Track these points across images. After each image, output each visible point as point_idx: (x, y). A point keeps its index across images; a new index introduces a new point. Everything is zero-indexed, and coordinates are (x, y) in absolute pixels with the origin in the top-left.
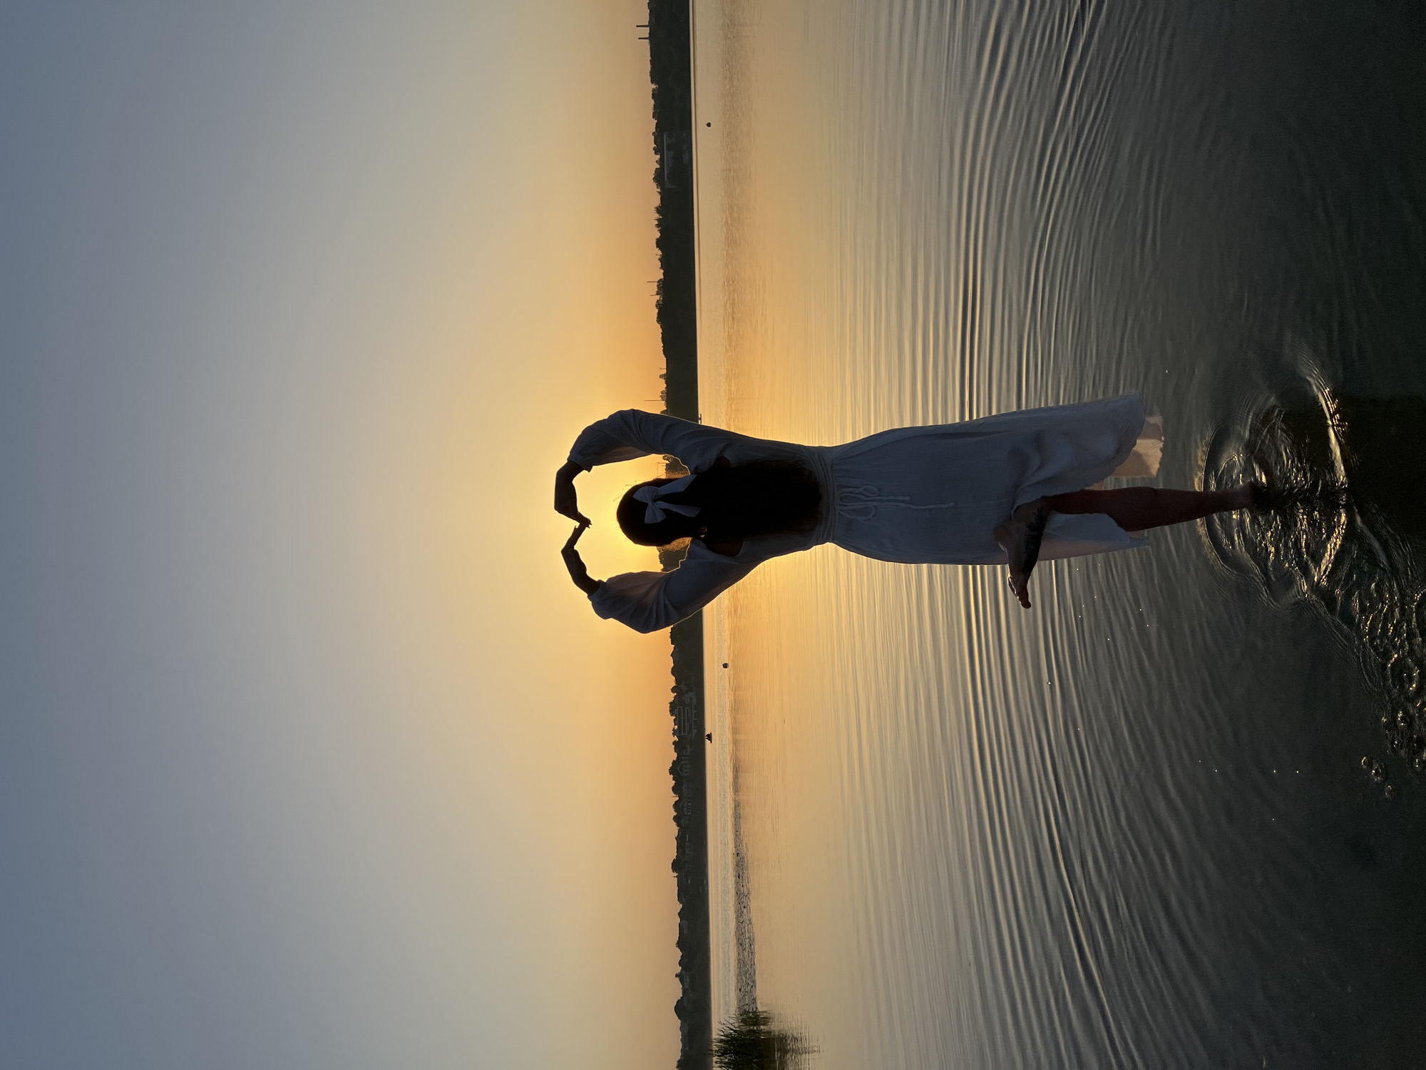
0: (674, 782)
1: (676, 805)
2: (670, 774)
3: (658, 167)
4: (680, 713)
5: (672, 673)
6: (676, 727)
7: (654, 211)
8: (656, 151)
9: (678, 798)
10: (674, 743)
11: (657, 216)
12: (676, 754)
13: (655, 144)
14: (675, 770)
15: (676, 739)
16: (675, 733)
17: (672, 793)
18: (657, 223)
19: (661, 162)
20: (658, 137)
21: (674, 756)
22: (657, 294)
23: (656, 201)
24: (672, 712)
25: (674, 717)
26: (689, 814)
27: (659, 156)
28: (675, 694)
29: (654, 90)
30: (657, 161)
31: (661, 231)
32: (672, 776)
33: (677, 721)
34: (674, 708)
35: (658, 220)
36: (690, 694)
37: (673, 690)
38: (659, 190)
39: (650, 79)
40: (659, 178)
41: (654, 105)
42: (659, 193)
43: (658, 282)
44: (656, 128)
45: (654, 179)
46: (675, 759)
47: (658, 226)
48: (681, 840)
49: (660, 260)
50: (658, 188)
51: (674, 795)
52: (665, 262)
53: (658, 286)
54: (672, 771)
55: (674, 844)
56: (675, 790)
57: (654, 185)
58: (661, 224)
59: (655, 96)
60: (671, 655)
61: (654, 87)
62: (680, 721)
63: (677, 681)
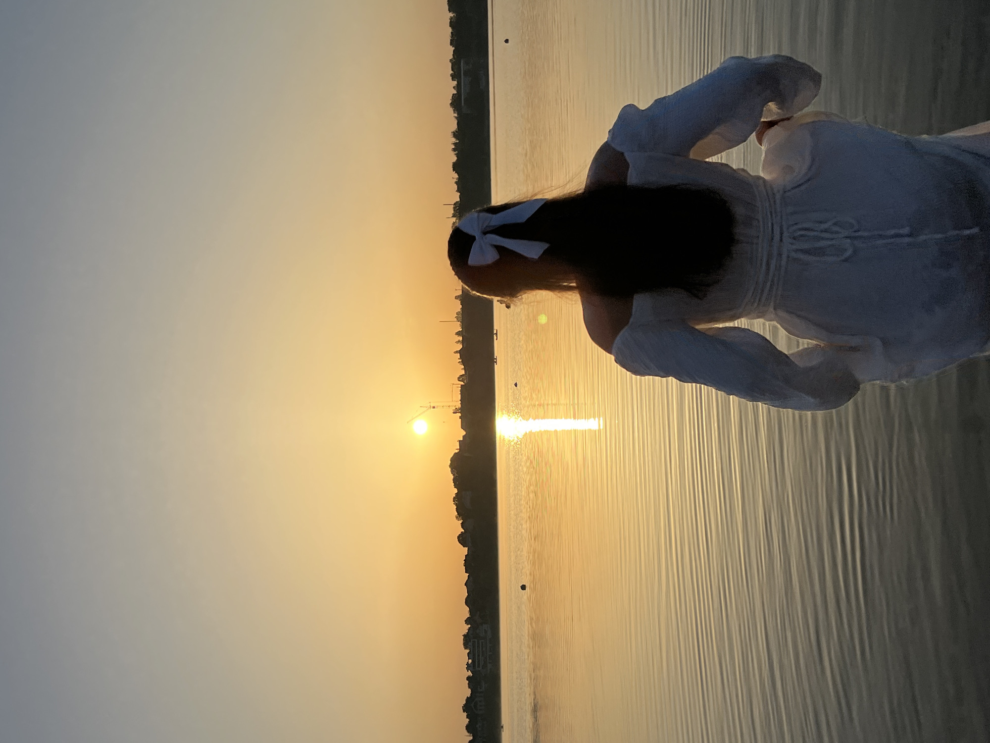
0: (468, 720)
2: (464, 711)
3: (455, 92)
4: (474, 647)
5: (466, 603)
6: (470, 661)
7: (450, 135)
8: (453, 77)
9: (471, 738)
10: (468, 678)
11: (454, 140)
12: (470, 690)
13: (452, 70)
14: (469, 707)
15: (470, 674)
16: (469, 667)
17: (466, 731)
18: (453, 147)
19: (458, 87)
20: (455, 64)
21: (468, 693)
22: (453, 217)
23: (454, 126)
24: (466, 646)
25: (468, 651)
27: (456, 82)
28: (469, 626)
29: (451, 18)
30: (454, 87)
31: (457, 155)
32: (465, 714)
33: (471, 656)
34: (468, 640)
35: (455, 144)
36: (485, 626)
37: (467, 621)
38: (456, 115)
39: (447, 7)
40: (456, 103)
41: (452, 33)
42: (456, 118)
43: (455, 204)
44: (453, 55)
45: (451, 104)
46: (469, 695)
47: (454, 150)
49: (456, 183)
50: (454, 113)
51: (467, 734)
52: (462, 186)
53: (454, 208)
54: (466, 708)
56: (469, 728)
57: (451, 110)
58: (457, 148)
59: (452, 24)
60: (465, 585)
61: (451, 15)
62: (474, 655)
63: (471, 612)
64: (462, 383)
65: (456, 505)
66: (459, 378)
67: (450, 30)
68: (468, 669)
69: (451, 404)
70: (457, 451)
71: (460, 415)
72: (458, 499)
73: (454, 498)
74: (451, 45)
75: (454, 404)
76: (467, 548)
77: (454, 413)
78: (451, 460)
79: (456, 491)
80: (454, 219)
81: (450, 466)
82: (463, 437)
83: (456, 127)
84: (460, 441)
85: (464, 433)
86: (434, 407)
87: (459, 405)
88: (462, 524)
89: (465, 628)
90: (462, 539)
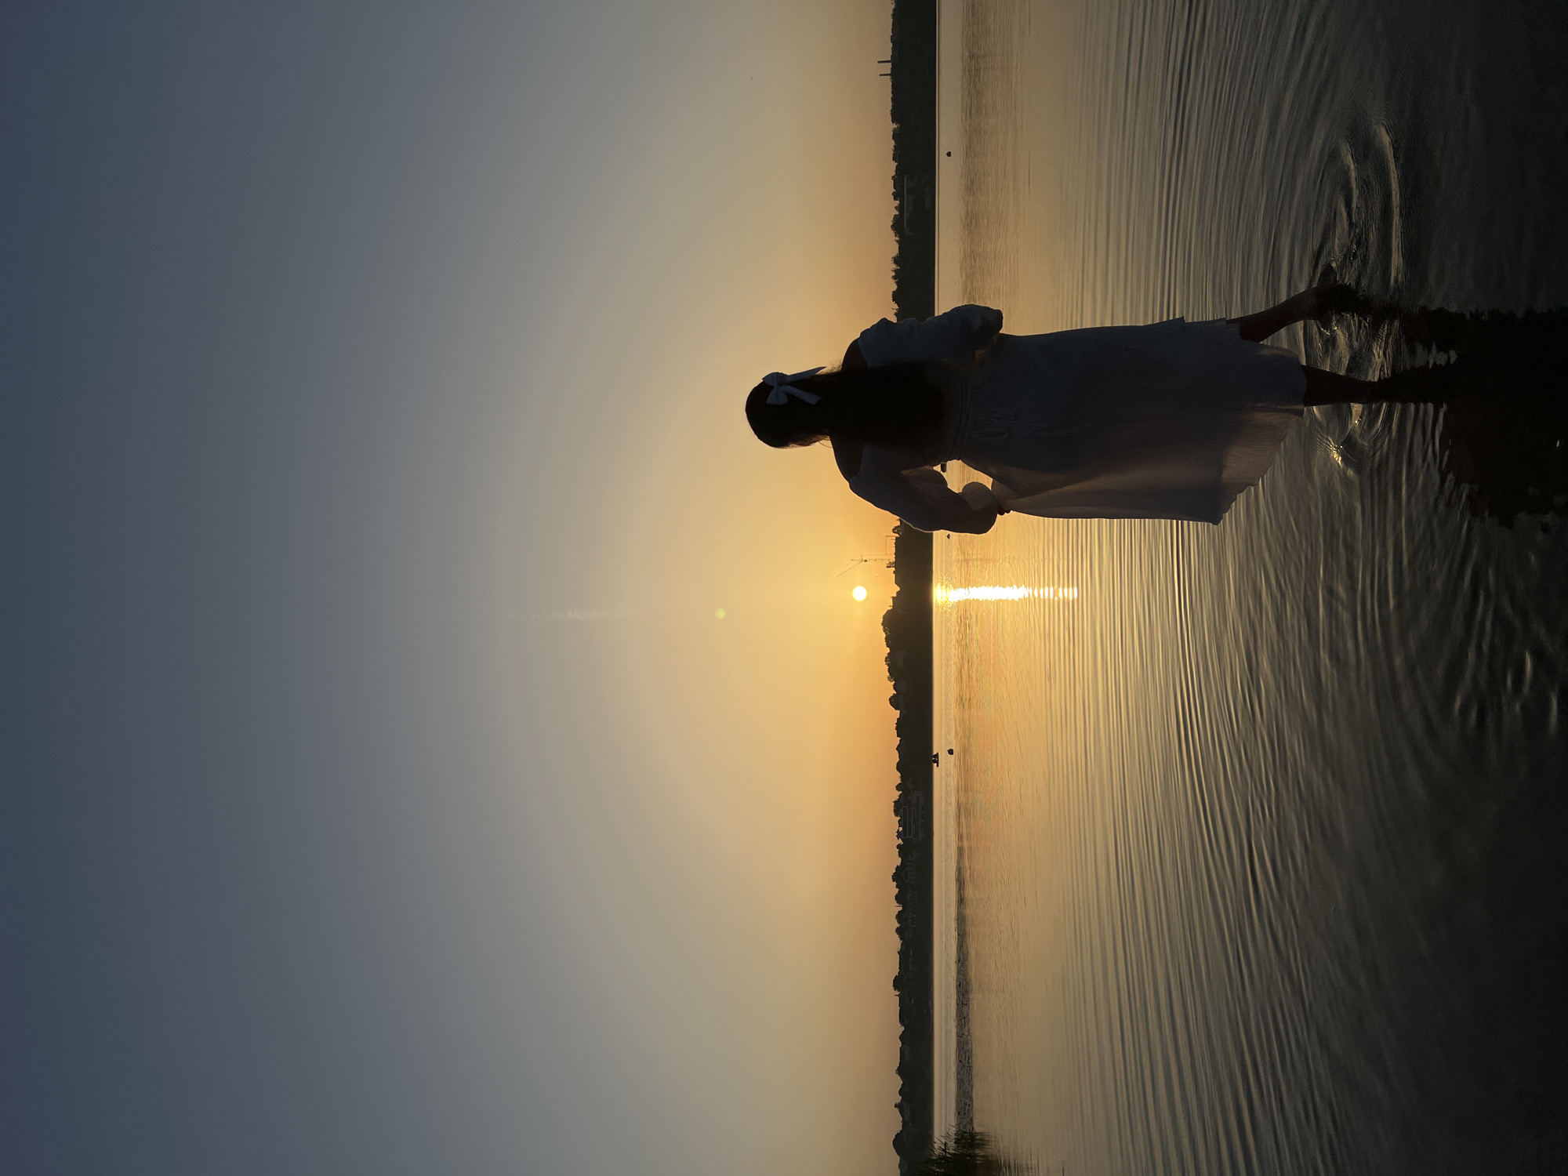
0: (897, 890)
1: (899, 917)
2: (894, 881)
3: (897, 213)
4: (905, 814)
5: (898, 769)
6: (901, 829)
7: (891, 261)
8: (896, 196)
9: (901, 909)
10: (899, 846)
11: (894, 266)
12: (900, 858)
13: (894, 188)
14: (899, 876)
15: (900, 842)
16: (899, 835)
17: (895, 902)
18: (894, 274)
19: (900, 208)
20: (898, 180)
21: (899, 861)
23: (894, 250)
24: (896, 812)
25: (899, 818)
26: (914, 926)
27: (898, 202)
28: (901, 792)
29: (894, 130)
30: (896, 208)
31: (897, 283)
32: (895, 883)
33: (902, 823)
34: (899, 807)
35: (895, 271)
36: (918, 793)
37: (898, 788)
38: (897, 239)
39: (891, 119)
40: (898, 225)
41: (895, 146)
42: (897, 241)
44: (896, 171)
45: (892, 226)
46: (899, 864)
47: (894, 277)
48: (903, 954)
50: (896, 236)
51: (897, 904)
54: (895, 877)
55: (896, 959)
56: (898, 898)
57: (892, 233)
58: (899, 276)
59: (895, 137)
60: (897, 749)
61: (895, 126)
62: (905, 823)
63: (902, 778)
64: (897, 535)
65: (888, 665)
66: (893, 530)
67: (893, 143)
68: (898, 837)
69: (884, 557)
70: (890, 608)
71: (894, 569)
72: (891, 660)
73: (886, 658)
74: (893, 160)
75: (888, 557)
76: (898, 712)
77: (888, 567)
78: (884, 618)
79: (888, 650)
81: (882, 624)
82: (897, 593)
83: (898, 252)
84: (893, 598)
85: (899, 589)
86: (866, 561)
87: (893, 559)
88: (894, 685)
89: (896, 795)
90: (894, 702)
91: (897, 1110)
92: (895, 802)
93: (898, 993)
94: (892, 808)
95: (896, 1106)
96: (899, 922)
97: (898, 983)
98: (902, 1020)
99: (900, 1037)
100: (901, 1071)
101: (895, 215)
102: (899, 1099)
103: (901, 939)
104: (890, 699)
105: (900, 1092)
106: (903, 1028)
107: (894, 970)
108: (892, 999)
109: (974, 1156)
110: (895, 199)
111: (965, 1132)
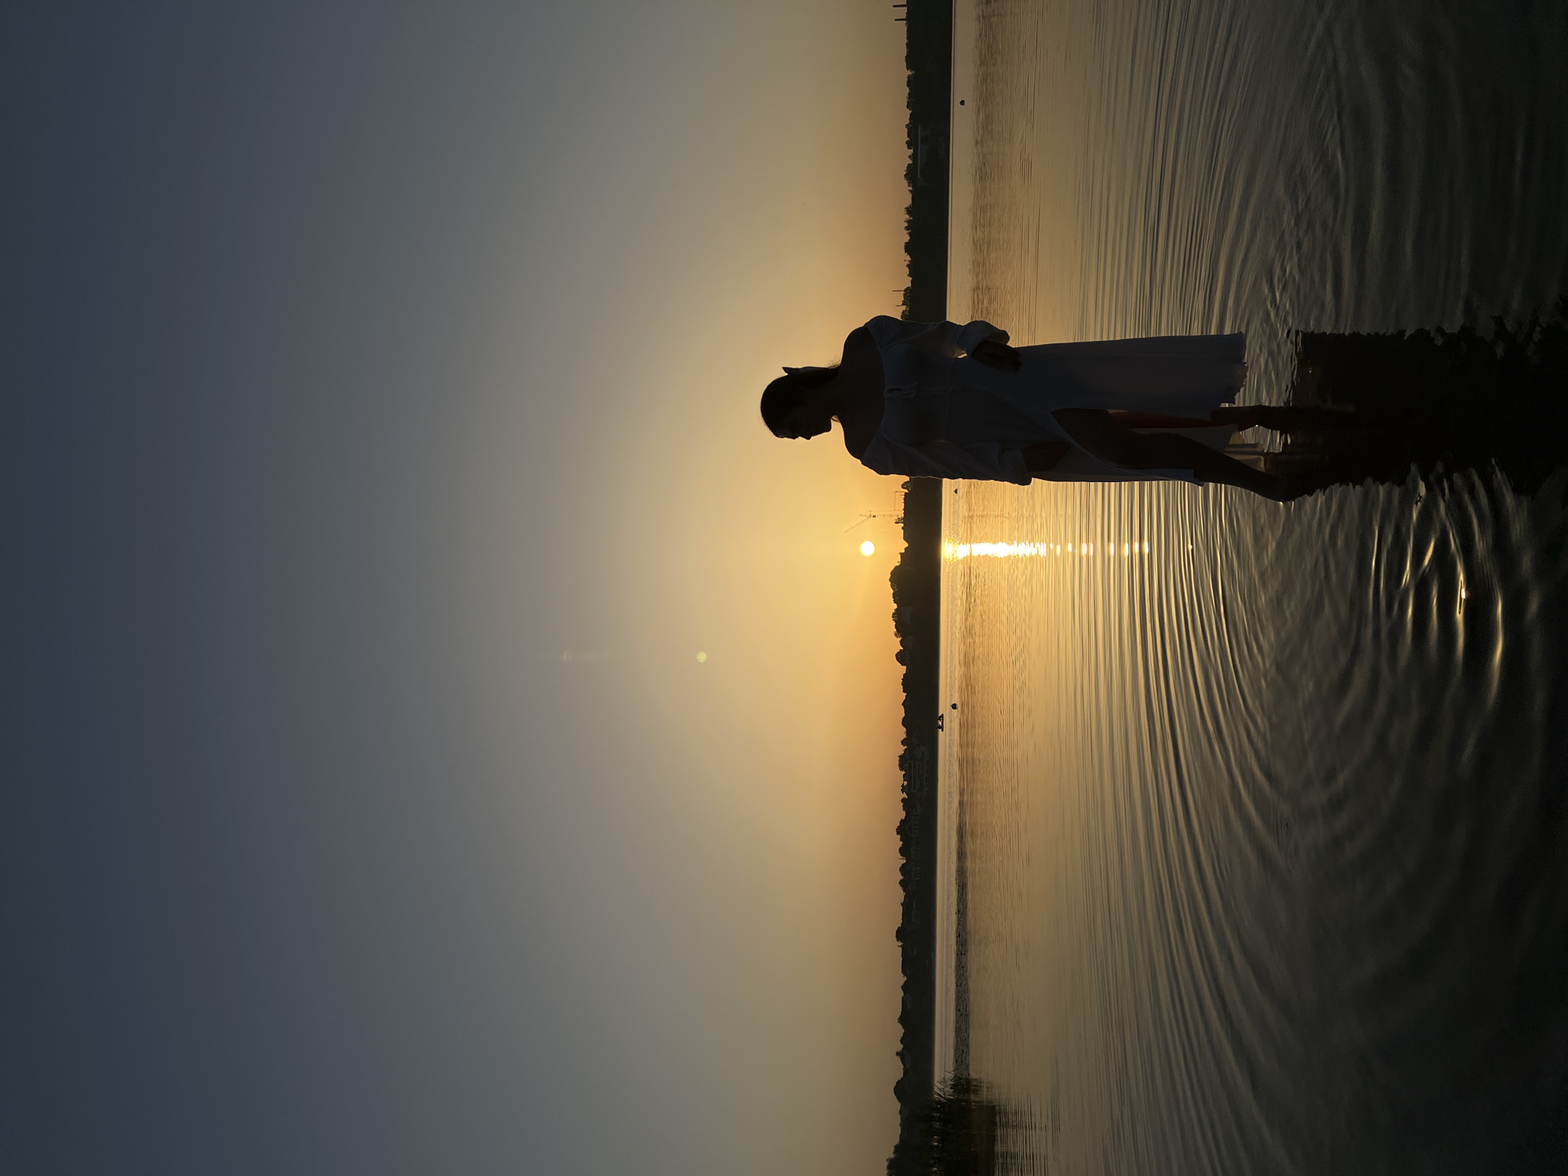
0: (901, 843)
1: (903, 869)
2: (898, 834)
3: (911, 162)
4: (910, 769)
5: (903, 724)
6: (906, 783)
7: (904, 212)
8: (909, 145)
9: (905, 861)
10: (903, 800)
11: (907, 217)
12: (904, 812)
13: (908, 137)
14: (903, 830)
15: (905, 795)
16: (904, 789)
17: (899, 854)
18: (906, 225)
19: (913, 157)
20: (912, 129)
21: (903, 815)
22: (903, 304)
23: (908, 200)
24: (901, 767)
25: (904, 773)
26: (918, 879)
27: (912, 151)
28: (906, 747)
29: (909, 77)
30: (909, 157)
31: (910, 234)
32: (899, 836)
33: (907, 777)
34: (904, 762)
35: (908, 222)
36: (923, 747)
37: (904, 742)
38: (911, 188)
39: (905, 64)
40: (911, 175)
41: (909, 94)
42: (910, 191)
43: (905, 290)
44: (910, 119)
45: (905, 176)
46: (903, 818)
47: (907, 228)
48: (907, 906)
49: (908, 266)
50: (909, 186)
51: (901, 857)
52: (914, 269)
53: (904, 294)
54: (899, 831)
55: (899, 910)
56: (902, 851)
57: (905, 183)
58: (911, 227)
59: (909, 83)
60: (903, 704)
61: (909, 73)
62: (910, 777)
63: (908, 733)
64: (906, 491)
65: (895, 621)
66: (903, 485)
67: (907, 90)
68: (903, 791)
69: (892, 513)
70: (898, 564)
71: (902, 525)
72: (898, 616)
73: (893, 614)
74: (907, 107)
75: (896, 513)
76: (905, 667)
77: (896, 523)
78: (891, 574)
79: (895, 606)
80: (904, 308)
81: (890, 580)
82: (906, 549)
83: (911, 203)
84: (901, 554)
85: (906, 545)
86: (874, 516)
87: (901, 514)
88: (901, 641)
89: (901, 749)
90: (900, 657)
91: (898, 1059)
92: (900, 757)
93: (900, 944)
94: (898, 763)
95: (897, 1054)
96: (902, 874)
97: (900, 934)
98: (904, 971)
99: (902, 987)
100: (902, 1020)
101: (909, 165)
102: (900, 1047)
103: (904, 891)
104: (897, 655)
105: (902, 1041)
106: (905, 978)
107: (897, 921)
108: (895, 950)
109: (968, 1102)
110: (909, 148)
111: (961, 1079)
